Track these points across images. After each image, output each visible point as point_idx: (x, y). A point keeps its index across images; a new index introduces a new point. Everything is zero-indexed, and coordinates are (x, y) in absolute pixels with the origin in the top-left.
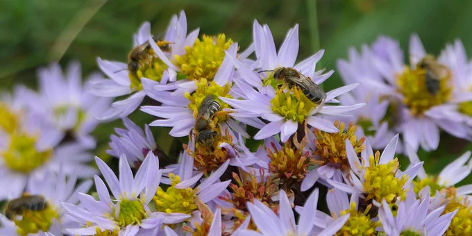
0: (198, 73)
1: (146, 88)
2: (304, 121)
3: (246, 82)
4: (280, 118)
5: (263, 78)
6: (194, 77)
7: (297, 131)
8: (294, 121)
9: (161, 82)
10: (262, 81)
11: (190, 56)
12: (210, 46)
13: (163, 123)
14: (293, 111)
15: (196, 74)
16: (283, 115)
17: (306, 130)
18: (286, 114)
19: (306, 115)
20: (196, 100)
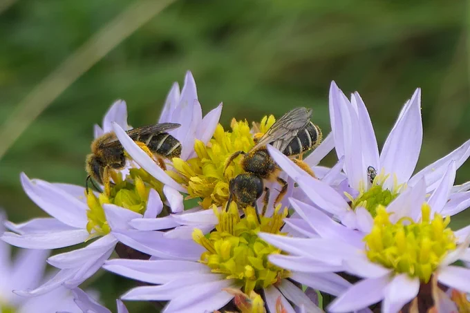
0: (219, 192)
1: (115, 225)
2: (432, 276)
3: (315, 206)
4: (383, 272)
5: (350, 198)
6: (213, 202)
7: (419, 295)
8: (412, 276)
9: (146, 213)
10: (350, 203)
11: (204, 160)
12: (245, 139)
13: (150, 293)
14: (409, 257)
15: (216, 195)
16: (387, 266)
17: (436, 294)
18: (395, 262)
19: (436, 263)
20: (216, 245)
